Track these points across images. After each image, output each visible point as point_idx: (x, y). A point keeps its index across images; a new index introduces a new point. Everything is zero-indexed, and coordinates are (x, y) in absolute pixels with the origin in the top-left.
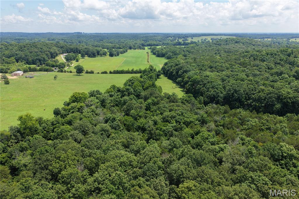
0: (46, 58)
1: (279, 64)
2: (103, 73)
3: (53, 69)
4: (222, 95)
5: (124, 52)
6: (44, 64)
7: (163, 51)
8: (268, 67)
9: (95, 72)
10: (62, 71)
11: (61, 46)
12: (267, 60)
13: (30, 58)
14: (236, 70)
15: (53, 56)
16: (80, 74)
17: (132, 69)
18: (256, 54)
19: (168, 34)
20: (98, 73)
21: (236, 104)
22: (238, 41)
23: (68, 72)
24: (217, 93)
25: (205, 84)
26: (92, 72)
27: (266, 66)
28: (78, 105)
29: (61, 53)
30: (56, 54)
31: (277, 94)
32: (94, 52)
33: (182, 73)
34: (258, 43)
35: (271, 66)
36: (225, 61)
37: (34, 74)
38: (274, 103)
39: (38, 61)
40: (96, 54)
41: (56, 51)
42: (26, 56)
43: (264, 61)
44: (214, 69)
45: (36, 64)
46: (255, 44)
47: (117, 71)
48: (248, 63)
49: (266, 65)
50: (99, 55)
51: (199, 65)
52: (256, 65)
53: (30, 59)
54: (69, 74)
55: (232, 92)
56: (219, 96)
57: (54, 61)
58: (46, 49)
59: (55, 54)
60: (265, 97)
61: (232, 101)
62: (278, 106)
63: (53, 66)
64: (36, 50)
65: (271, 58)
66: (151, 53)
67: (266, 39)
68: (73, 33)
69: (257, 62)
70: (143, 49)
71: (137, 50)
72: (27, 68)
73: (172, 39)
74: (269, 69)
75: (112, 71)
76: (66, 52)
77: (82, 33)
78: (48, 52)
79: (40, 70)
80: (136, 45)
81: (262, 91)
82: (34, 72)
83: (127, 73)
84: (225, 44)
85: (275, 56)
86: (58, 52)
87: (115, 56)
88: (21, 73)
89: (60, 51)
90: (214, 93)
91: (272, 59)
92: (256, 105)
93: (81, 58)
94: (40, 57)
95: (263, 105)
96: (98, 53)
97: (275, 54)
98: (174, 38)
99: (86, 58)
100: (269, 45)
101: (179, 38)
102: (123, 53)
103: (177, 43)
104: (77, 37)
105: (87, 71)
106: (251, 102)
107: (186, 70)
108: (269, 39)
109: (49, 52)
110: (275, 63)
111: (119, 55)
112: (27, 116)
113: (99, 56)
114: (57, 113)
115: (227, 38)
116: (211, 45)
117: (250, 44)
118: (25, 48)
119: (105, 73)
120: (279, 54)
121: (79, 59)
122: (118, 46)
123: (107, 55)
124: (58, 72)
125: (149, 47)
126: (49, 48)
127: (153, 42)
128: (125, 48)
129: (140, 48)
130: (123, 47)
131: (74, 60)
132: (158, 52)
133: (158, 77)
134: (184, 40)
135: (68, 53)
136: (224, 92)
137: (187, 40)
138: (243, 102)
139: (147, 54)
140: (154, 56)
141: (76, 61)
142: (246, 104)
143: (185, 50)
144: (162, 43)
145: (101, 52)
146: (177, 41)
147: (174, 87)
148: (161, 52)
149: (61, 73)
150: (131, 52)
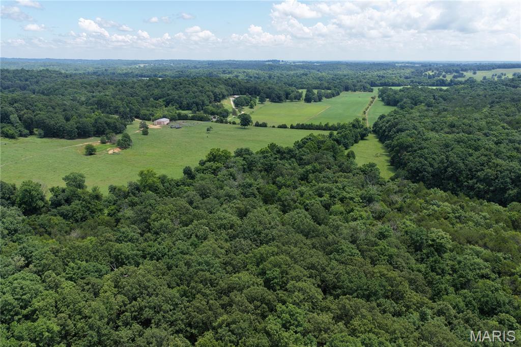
0: (207, 102)
2: (280, 127)
3: (212, 117)
4: (430, 169)
5: (333, 95)
6: (202, 109)
7: (397, 96)
9: (268, 125)
10: (221, 122)
11: (233, 83)
13: (185, 100)
15: (218, 99)
16: (246, 127)
17: (326, 123)
19: (430, 64)
20: (274, 127)
21: (449, 184)
23: (230, 123)
24: (423, 165)
26: (264, 125)
28: (214, 165)
29: (231, 95)
32: (279, 94)
33: (395, 133)
37: (183, 124)
39: (195, 105)
40: (283, 97)
41: (224, 90)
42: (180, 97)
45: (191, 110)
47: (303, 125)
50: (287, 99)
51: (436, 122)
53: (185, 103)
54: (232, 126)
57: (217, 106)
58: (209, 88)
59: (221, 96)
61: (443, 179)
62: (513, 191)
63: (213, 114)
64: (195, 89)
66: (379, 99)
68: (267, 61)
70: (369, 92)
71: (357, 93)
72: (176, 115)
73: (433, 73)
75: (295, 124)
76: (239, 93)
77: (279, 61)
78: (211, 93)
79: (193, 119)
80: (359, 84)
82: (184, 121)
83: (317, 129)
86: (226, 93)
87: (315, 101)
88: (166, 121)
89: (230, 91)
90: (419, 165)
92: (479, 188)
93: (260, 102)
94: (197, 100)
96: (287, 96)
98: (437, 73)
99: (267, 102)
101: (446, 72)
102: (331, 98)
103: (440, 80)
104: (269, 68)
105: (257, 122)
106: (474, 184)
109: (212, 92)
111: (322, 100)
112: (148, 171)
113: (287, 100)
114: (188, 172)
118: (181, 86)
119: (284, 127)
121: (256, 105)
122: (326, 84)
123: (301, 99)
124: (216, 122)
125: (381, 88)
126: (214, 86)
127: (394, 79)
128: (336, 89)
129: (364, 89)
130: (335, 87)
131: (246, 106)
132: (389, 97)
133: (363, 137)
134: (455, 77)
135: (241, 94)
136: (436, 166)
137: (462, 76)
138: (462, 181)
139: (371, 99)
140: (383, 103)
141: (250, 108)
142: (465, 185)
143: (437, 95)
144: (409, 82)
145: (292, 95)
146: (441, 77)
147: (379, 155)
148: (394, 97)
149: (219, 124)
150: (346, 96)
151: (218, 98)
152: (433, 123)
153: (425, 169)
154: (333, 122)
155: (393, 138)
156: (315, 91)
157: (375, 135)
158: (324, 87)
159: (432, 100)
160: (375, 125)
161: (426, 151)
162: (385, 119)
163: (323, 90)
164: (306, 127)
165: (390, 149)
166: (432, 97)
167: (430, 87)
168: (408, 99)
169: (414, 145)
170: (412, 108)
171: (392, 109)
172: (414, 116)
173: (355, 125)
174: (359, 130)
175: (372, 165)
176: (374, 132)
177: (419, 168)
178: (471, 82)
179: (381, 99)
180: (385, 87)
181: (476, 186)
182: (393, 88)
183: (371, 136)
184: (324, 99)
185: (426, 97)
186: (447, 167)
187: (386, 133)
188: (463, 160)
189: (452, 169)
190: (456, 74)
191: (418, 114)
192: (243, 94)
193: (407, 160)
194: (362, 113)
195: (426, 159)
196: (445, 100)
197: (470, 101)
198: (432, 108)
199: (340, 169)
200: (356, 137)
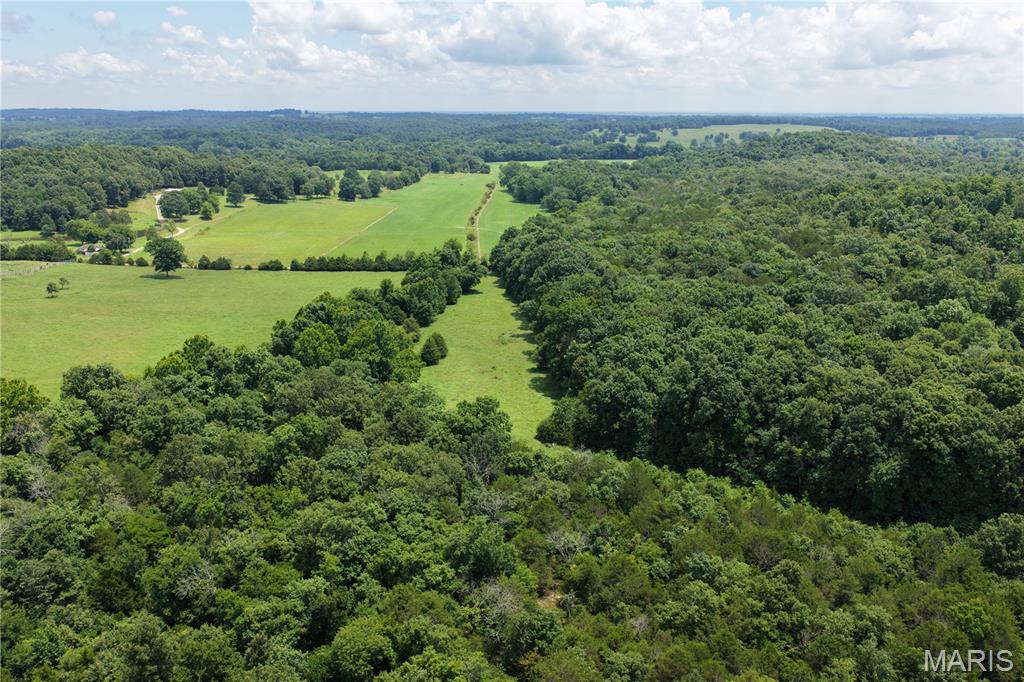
0: (82, 208)
1: (948, 242)
2: (265, 268)
3: (84, 248)
4: (650, 397)
5: (406, 183)
7: (539, 182)
8: (903, 257)
9: (235, 265)
10: (105, 261)
11: (163, 158)
12: (902, 224)
13: (21, 205)
14: (768, 267)
15: (119, 198)
16: (171, 273)
17: (379, 254)
18: (864, 201)
19: (594, 117)
20: (248, 268)
21: (706, 441)
22: (826, 144)
23: (131, 264)
24: (629, 388)
25: (601, 337)
26: (223, 265)
27: (894, 251)
29: (157, 188)
30: (130, 190)
31: (889, 408)
32: (278, 183)
33: (543, 278)
34: (901, 152)
35: (913, 253)
36: (733, 228)
38: (874, 449)
39: (49, 216)
40: (288, 190)
41: (137, 177)
42: (6, 197)
43: (891, 229)
44: (678, 261)
45: (38, 229)
46: (888, 158)
47: (322, 260)
48: (825, 239)
49: (896, 246)
50: (299, 194)
51: (632, 244)
52: (853, 246)
53: (20, 211)
54: (133, 269)
55: (692, 386)
56: (634, 400)
57: (113, 218)
58: (93, 172)
59: (127, 192)
60: (837, 417)
61: (690, 428)
62: (888, 466)
64: (53, 175)
65: (920, 217)
66: (502, 189)
67: (940, 138)
68: (272, 112)
69: (862, 234)
70: (482, 172)
71: (457, 175)
73: (602, 134)
74: (904, 263)
75: (301, 261)
76: (182, 182)
77: (300, 112)
78: (96, 185)
80: (460, 157)
81: (826, 388)
83: (359, 270)
84: (778, 155)
85: (936, 211)
86: (143, 183)
87: (364, 197)
89: (155, 178)
90: (617, 387)
91: (924, 221)
92: (791, 453)
93: (229, 204)
94: (55, 203)
95: (825, 454)
96: (297, 187)
97: (940, 203)
98: (609, 132)
99: (250, 203)
100: (942, 159)
101: (626, 132)
102: (400, 188)
103: (615, 147)
104: (273, 126)
105: (204, 259)
106: (773, 439)
107: (559, 266)
108: (951, 139)
109: (101, 181)
110: (934, 240)
111: (380, 195)
113: (298, 197)
115: (789, 135)
116: (724, 160)
117: (870, 155)
119: (275, 267)
120: (952, 202)
121: (217, 211)
122: (389, 159)
123: (332, 193)
124: (92, 261)
125: (505, 164)
126: (112, 167)
127: (531, 146)
128: (412, 168)
129: (472, 167)
130: (410, 164)
131: (192, 214)
132: (522, 184)
133: (467, 287)
134: (641, 140)
135: (187, 185)
136: (664, 385)
137: (653, 138)
138: (739, 431)
139: (487, 190)
140: (510, 197)
141: (202, 218)
142: (750, 445)
143: (620, 177)
144: (560, 151)
145: (309, 184)
146: (617, 141)
147: (507, 337)
148: (532, 183)
149: (96, 268)
150: (433, 184)
151: (121, 195)
152: (628, 246)
153: (634, 398)
154: (395, 250)
155: (541, 293)
156: (364, 175)
157: (496, 279)
158: (386, 164)
159: (611, 189)
160: (496, 253)
161: (629, 339)
162: (516, 240)
163: (385, 170)
164: (331, 266)
165: (534, 322)
166: (610, 181)
167: (601, 161)
168: (561, 188)
169: (596, 322)
170: (573, 209)
171: (532, 211)
172: (581, 228)
173: (449, 257)
174: (458, 269)
175: (487, 407)
176: (495, 270)
177: (618, 395)
178: (673, 149)
179: (505, 188)
180: (513, 162)
181: (781, 446)
182: (530, 164)
183: (488, 283)
184: (384, 190)
185: (597, 181)
186: (697, 393)
187: (522, 277)
188: (735, 366)
189: (712, 399)
190: (642, 135)
191: (588, 223)
192: (191, 186)
193: (581, 365)
194: (467, 221)
195: (634, 366)
196: (635, 187)
197: (684, 188)
198: (615, 207)
199: (388, 424)
200: (450, 289)
